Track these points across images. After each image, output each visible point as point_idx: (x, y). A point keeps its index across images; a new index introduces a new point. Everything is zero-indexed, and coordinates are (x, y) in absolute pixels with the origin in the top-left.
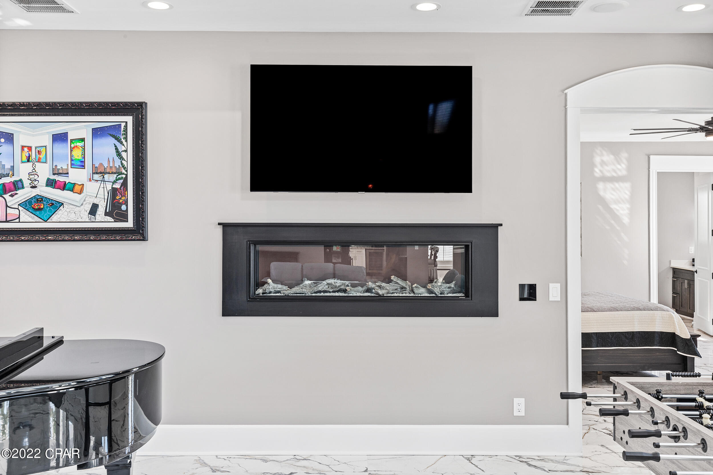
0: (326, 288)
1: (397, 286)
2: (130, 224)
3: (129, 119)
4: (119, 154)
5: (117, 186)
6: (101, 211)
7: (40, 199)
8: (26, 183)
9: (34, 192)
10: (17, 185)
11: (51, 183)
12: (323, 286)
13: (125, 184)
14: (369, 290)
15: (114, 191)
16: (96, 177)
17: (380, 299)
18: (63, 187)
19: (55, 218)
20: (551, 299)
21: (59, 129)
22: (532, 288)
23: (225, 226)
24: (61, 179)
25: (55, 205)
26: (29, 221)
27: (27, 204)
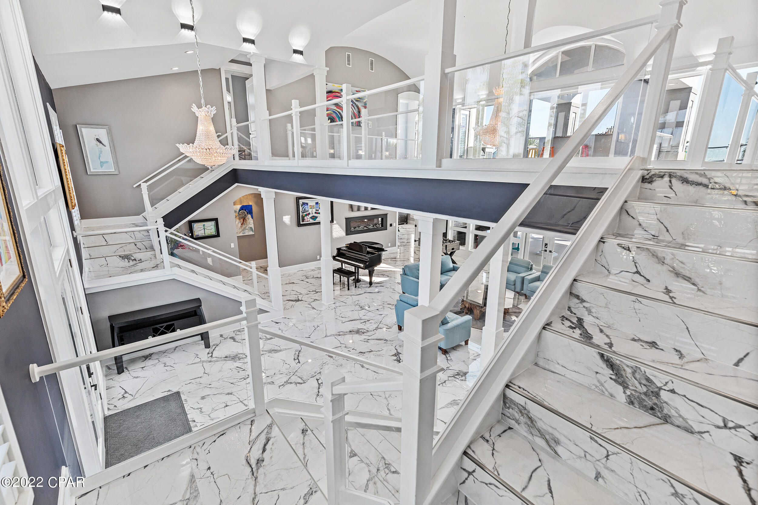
0: (361, 228)
1: (371, 226)
8: (311, 213)
9: (313, 215)
10: (309, 214)
11: (315, 213)
17: (370, 229)
19: (316, 220)
20: (394, 226)
21: (317, 201)
22: (391, 225)
23: (346, 218)
24: (317, 212)
25: (317, 217)
26: (312, 221)
27: (311, 218)
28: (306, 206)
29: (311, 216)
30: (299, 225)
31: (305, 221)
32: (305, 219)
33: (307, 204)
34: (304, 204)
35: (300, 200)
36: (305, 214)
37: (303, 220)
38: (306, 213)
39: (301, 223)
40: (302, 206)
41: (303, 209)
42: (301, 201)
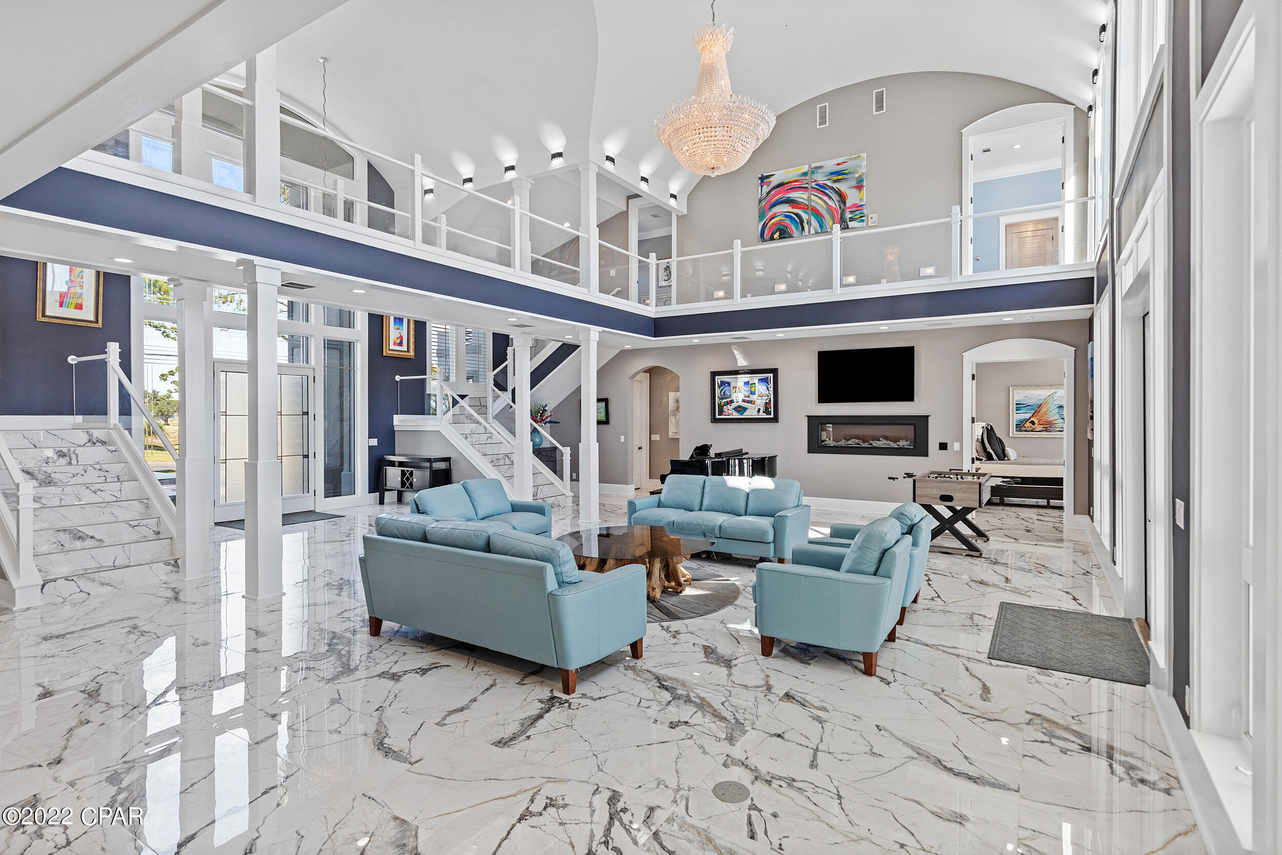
0: (852, 443)
1: (882, 443)
2: (772, 416)
3: (772, 375)
4: (768, 389)
5: (767, 401)
6: (761, 411)
7: (739, 407)
8: (735, 401)
9: (737, 404)
10: (732, 402)
11: (743, 401)
12: (849, 442)
13: (770, 400)
14: (871, 444)
15: (766, 403)
16: (760, 398)
17: (876, 448)
18: (748, 402)
19: (745, 414)
20: (955, 449)
21: (746, 380)
22: (940, 444)
23: (809, 417)
24: (747, 399)
25: (745, 409)
26: (736, 415)
27: (735, 409)
28: (727, 388)
29: (734, 405)
30: (714, 420)
31: (724, 413)
32: (724, 410)
33: (729, 384)
34: (723, 383)
35: (717, 377)
36: (724, 401)
37: (721, 413)
38: (726, 401)
39: (717, 417)
40: (719, 387)
41: (722, 393)
42: (718, 379)
